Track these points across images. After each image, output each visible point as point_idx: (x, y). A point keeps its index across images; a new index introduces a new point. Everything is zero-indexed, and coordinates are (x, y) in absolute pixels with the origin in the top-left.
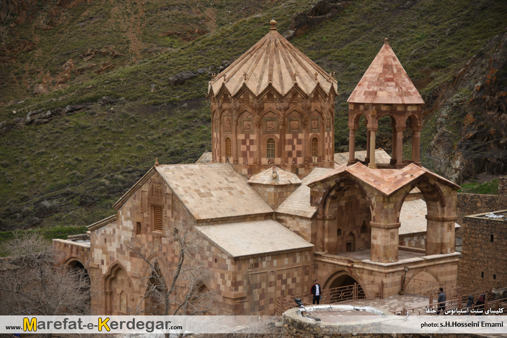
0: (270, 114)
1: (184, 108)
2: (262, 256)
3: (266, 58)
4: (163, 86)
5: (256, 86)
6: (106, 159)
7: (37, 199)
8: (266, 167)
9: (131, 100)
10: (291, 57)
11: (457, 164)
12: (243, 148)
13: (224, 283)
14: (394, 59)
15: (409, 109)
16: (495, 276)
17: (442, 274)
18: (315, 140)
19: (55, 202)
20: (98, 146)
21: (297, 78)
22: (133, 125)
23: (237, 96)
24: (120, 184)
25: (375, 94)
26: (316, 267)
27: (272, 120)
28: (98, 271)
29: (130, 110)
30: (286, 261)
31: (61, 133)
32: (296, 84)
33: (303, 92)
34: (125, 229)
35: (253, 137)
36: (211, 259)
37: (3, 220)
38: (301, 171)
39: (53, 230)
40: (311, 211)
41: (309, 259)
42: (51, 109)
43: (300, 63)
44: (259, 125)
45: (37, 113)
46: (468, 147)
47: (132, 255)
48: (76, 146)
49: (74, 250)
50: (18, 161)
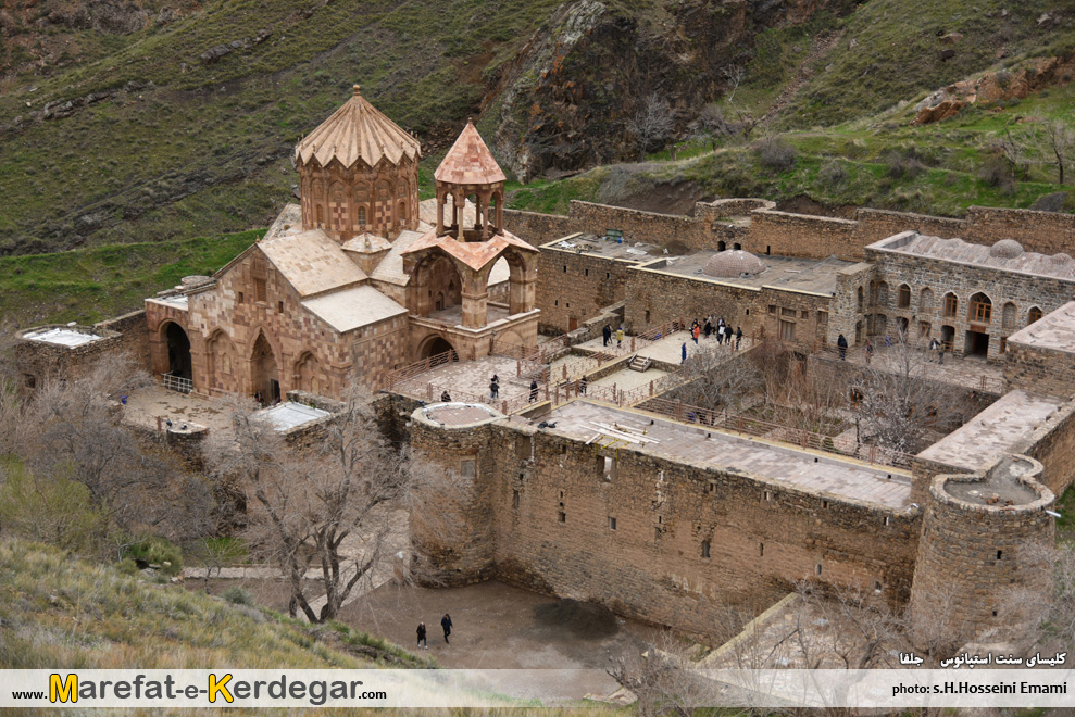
0: (361, 184)
1: (222, 93)
2: (364, 327)
3: (352, 126)
4: (195, 66)
5: (347, 159)
6: (145, 161)
7: (76, 214)
8: (358, 233)
9: (161, 85)
10: (377, 124)
11: (525, 159)
12: (335, 215)
13: (332, 354)
14: (478, 139)
15: (493, 186)
16: (568, 305)
17: (524, 331)
18: (403, 204)
19: (97, 217)
20: (133, 145)
21: (385, 149)
22: (168, 118)
23: (327, 167)
24: (165, 193)
25: (461, 174)
26: (411, 329)
27: (362, 189)
28: (199, 334)
29: (162, 97)
30: (385, 327)
31: (87, 129)
32: (384, 155)
33: (390, 162)
34: (226, 297)
35: (344, 205)
36: (317, 332)
37: (42, 241)
38: (391, 235)
39: (98, 250)
40: (405, 279)
41: (404, 322)
42: (72, 99)
43: (385, 130)
44: (350, 195)
45: (56, 105)
46: (535, 141)
47: (235, 321)
48: (108, 146)
49: (170, 312)
50: (44, 167)
